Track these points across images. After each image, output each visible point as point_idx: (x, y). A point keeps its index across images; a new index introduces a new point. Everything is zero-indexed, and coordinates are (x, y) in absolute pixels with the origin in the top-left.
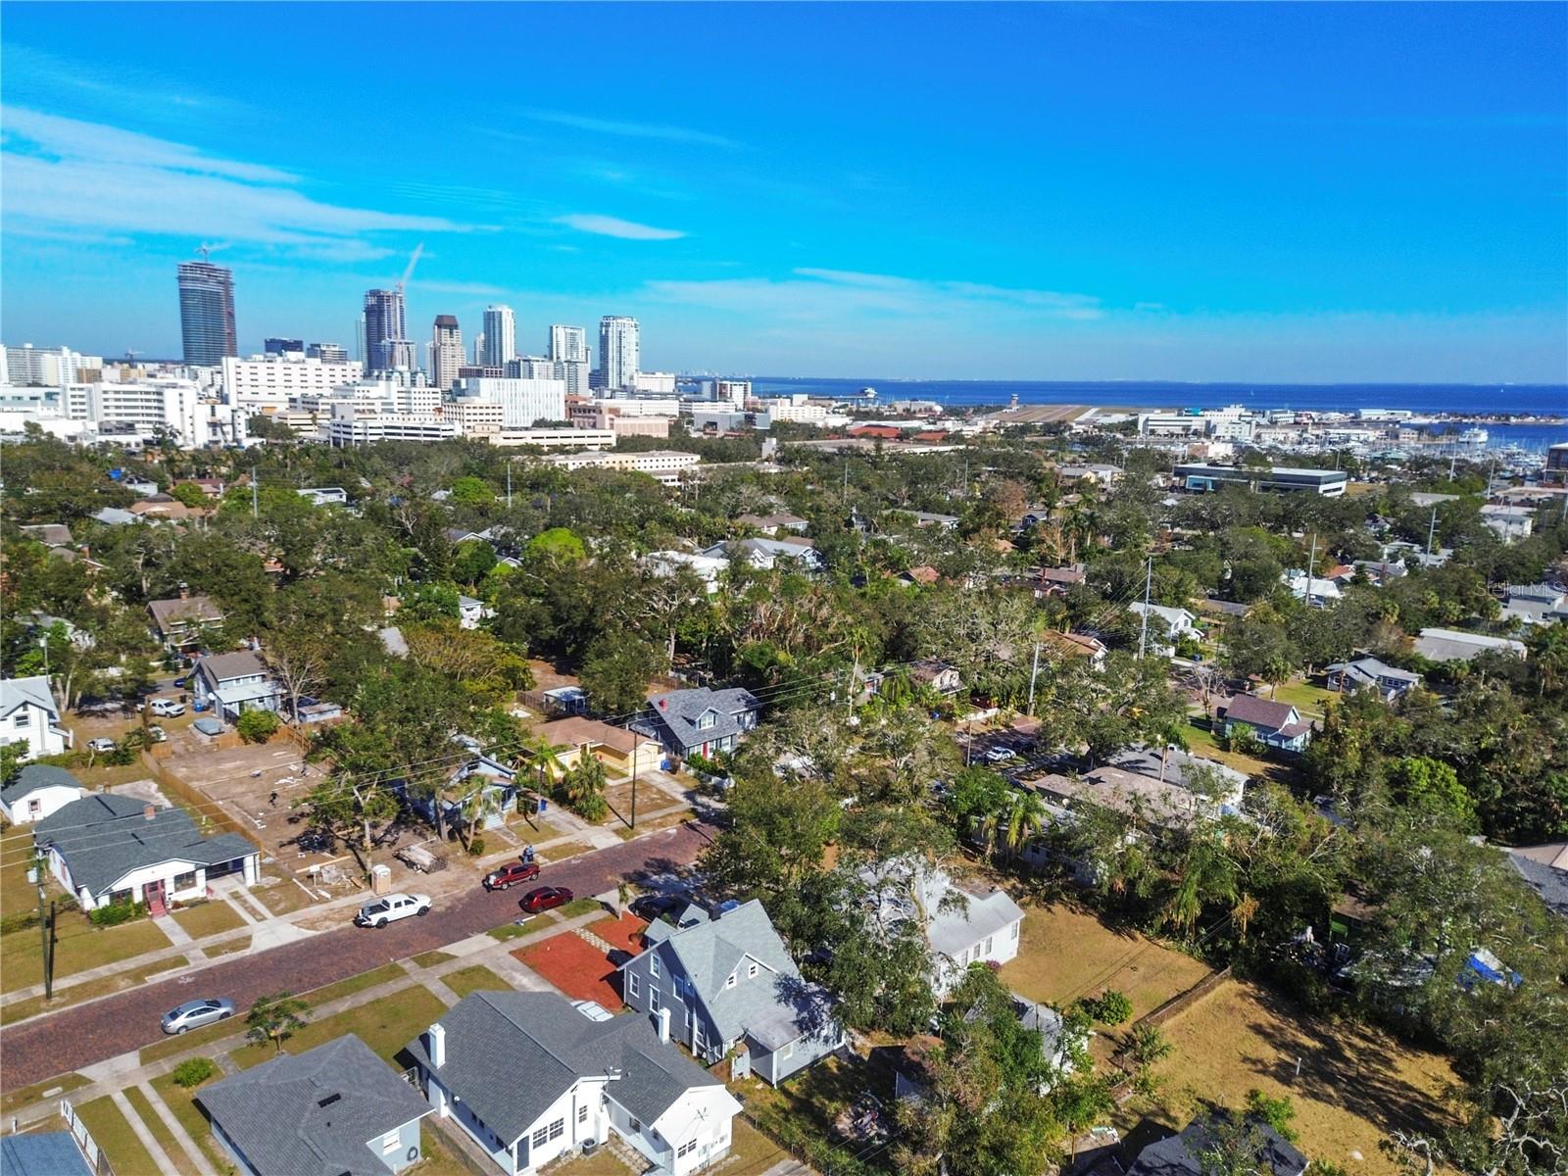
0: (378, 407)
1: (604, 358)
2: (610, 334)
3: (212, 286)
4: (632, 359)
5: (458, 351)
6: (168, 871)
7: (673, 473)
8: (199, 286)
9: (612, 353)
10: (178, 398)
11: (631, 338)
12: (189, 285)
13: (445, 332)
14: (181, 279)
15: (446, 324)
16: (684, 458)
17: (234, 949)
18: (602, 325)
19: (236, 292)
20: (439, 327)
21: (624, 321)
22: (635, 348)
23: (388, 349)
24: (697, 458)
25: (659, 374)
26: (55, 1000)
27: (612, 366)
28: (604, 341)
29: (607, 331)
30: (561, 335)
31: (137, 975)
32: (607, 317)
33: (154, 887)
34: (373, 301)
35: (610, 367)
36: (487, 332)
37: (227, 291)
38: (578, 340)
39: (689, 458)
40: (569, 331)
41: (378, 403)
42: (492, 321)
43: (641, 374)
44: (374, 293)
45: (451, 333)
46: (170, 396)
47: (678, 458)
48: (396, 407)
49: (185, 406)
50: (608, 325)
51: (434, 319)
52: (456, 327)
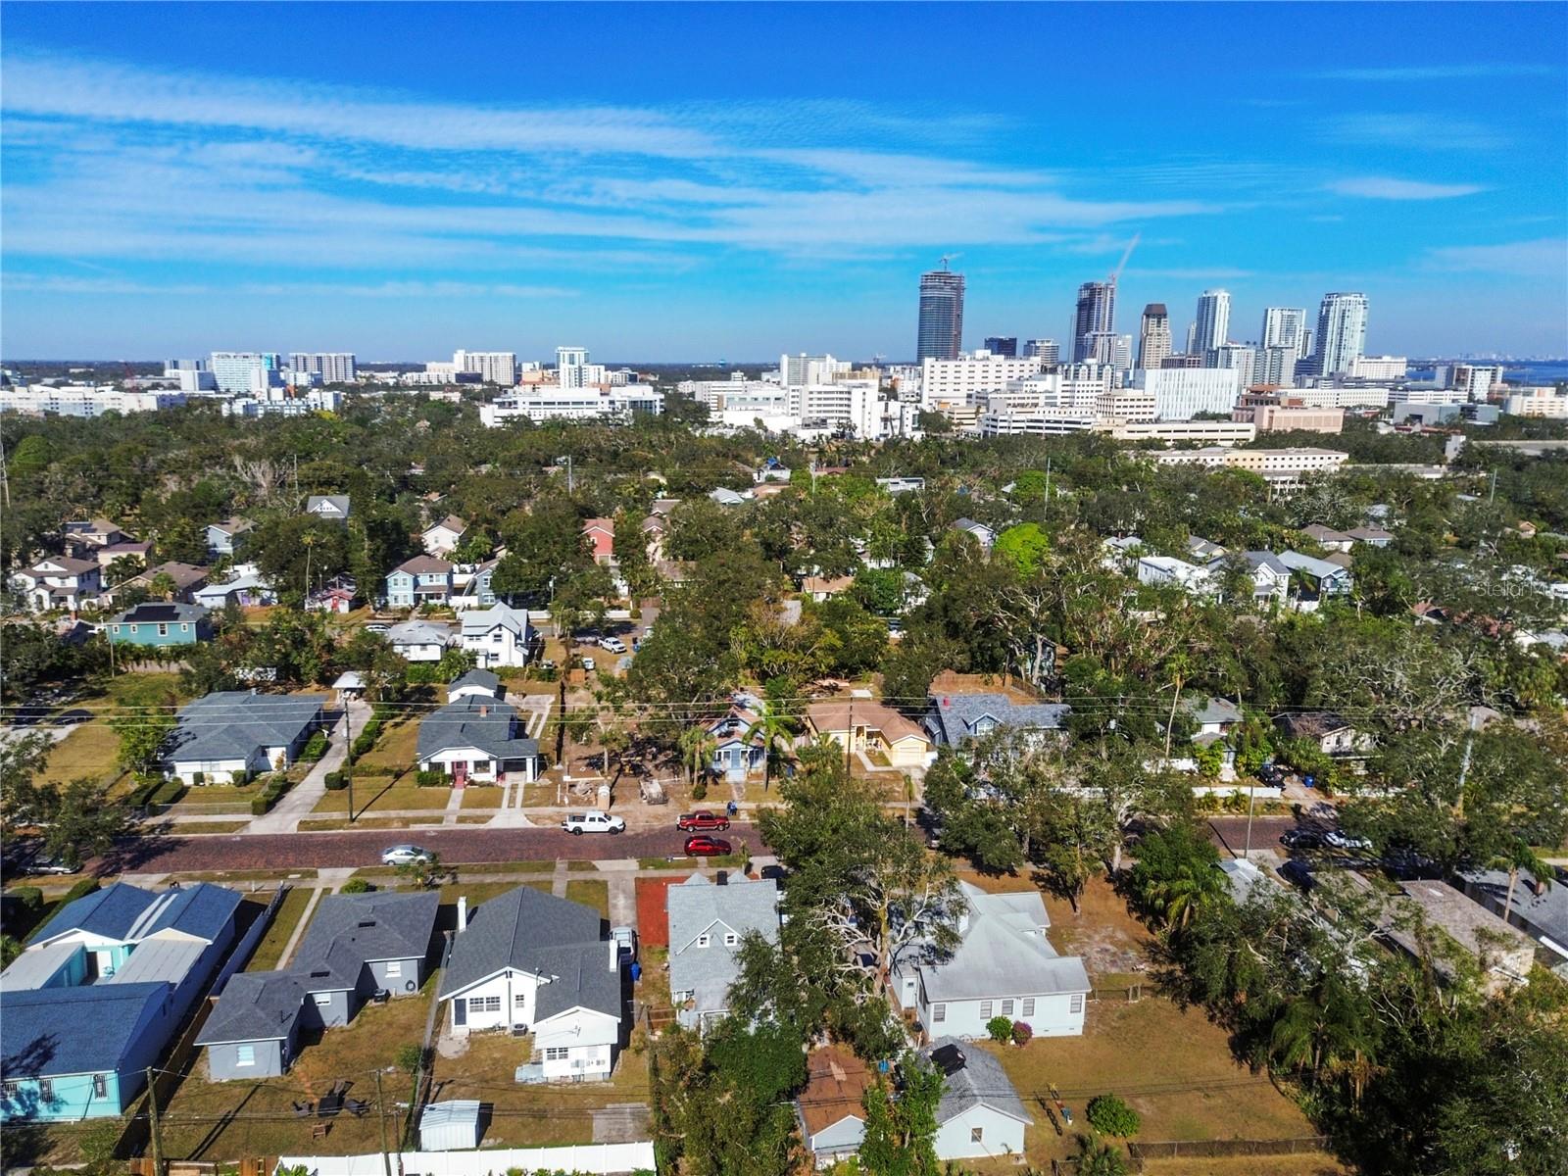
0: (1042, 401)
1: (1321, 342)
2: (1331, 315)
3: (947, 293)
4: (1355, 341)
5: (1164, 341)
6: (472, 755)
7: (1292, 473)
8: (936, 293)
9: (1332, 335)
10: (861, 396)
11: (1357, 317)
12: (929, 293)
13: (1153, 321)
14: (923, 288)
15: (1156, 313)
16: (1326, 457)
17: (476, 822)
18: (1323, 303)
19: (966, 296)
20: (1148, 316)
21: (1352, 298)
22: (1360, 328)
23: (1090, 342)
24: (1346, 456)
25: (1386, 358)
26: (356, 824)
27: (1330, 350)
28: (1323, 322)
29: (1328, 311)
30: (1276, 318)
31: (406, 822)
32: (1329, 295)
33: (459, 765)
34: (1085, 294)
35: (1327, 351)
36: (1200, 319)
37: (959, 296)
38: (1296, 322)
39: (1333, 457)
40: (1285, 313)
41: (1042, 397)
42: (1206, 307)
43: (1363, 359)
44: (1089, 287)
45: (1159, 322)
46: (856, 394)
47: (1318, 457)
48: (1059, 401)
49: (867, 403)
50: (1330, 304)
51: (1144, 307)
52: (1165, 316)
